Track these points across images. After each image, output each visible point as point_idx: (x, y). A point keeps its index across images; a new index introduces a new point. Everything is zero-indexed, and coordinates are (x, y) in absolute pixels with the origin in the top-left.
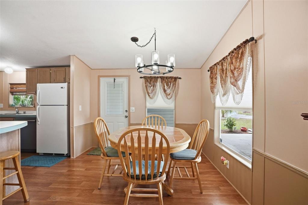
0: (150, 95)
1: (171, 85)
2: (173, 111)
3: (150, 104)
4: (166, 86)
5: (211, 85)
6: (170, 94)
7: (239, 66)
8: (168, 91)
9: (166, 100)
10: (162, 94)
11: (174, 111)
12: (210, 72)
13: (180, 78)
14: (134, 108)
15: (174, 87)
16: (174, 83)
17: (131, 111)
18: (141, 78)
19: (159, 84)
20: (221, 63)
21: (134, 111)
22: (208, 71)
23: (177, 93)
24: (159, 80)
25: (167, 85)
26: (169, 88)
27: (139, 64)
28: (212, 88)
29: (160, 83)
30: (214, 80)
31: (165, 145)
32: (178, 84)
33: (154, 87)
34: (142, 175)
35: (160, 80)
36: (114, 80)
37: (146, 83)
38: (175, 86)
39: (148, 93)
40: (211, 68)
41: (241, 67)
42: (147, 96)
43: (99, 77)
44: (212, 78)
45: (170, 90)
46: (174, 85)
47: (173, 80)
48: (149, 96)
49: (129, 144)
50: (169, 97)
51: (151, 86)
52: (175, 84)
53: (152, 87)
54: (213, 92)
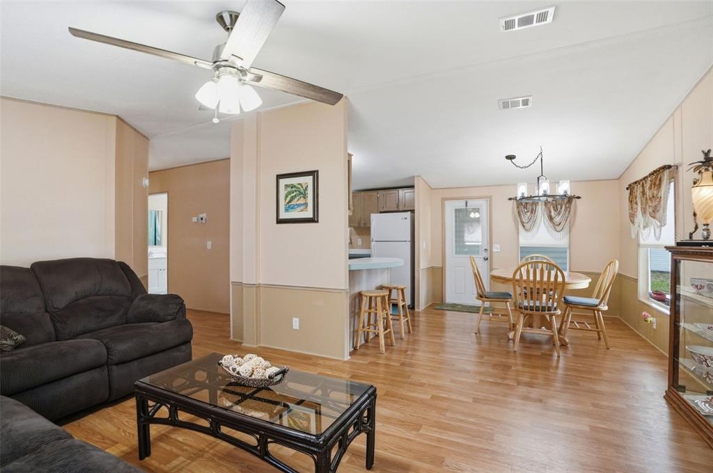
0: (525, 224)
1: (561, 208)
2: (566, 252)
3: (526, 239)
4: (552, 210)
5: (631, 211)
6: (560, 224)
7: (657, 195)
8: (557, 219)
9: (554, 232)
10: (547, 224)
11: (568, 251)
12: (629, 191)
13: (579, 198)
14: (498, 246)
15: (567, 212)
16: (567, 206)
17: (494, 250)
18: (510, 199)
19: (540, 208)
20: (641, 183)
21: (499, 250)
22: (627, 189)
23: (574, 222)
25: (555, 209)
26: (559, 214)
27: (523, 194)
28: (632, 217)
29: (543, 206)
30: (635, 206)
31: (560, 279)
32: (576, 207)
33: (532, 213)
34: (536, 307)
36: (466, 203)
37: (518, 208)
38: (569, 212)
39: (522, 223)
40: (630, 185)
41: (659, 195)
42: (520, 227)
43: (444, 200)
44: (631, 202)
45: (560, 216)
46: (568, 209)
47: (566, 200)
48: (524, 226)
49: (525, 278)
50: (558, 228)
51: (528, 212)
52: (570, 208)
53: (529, 214)
54: (633, 222)
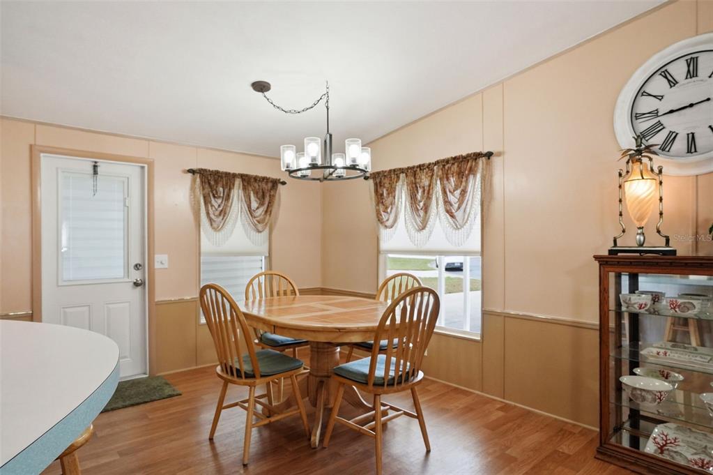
4: (253, 198)
6: (264, 219)
8: (258, 213)
10: (244, 219)
13: (284, 183)
17: (157, 266)
18: (190, 171)
19: (237, 192)
21: (167, 266)
22: (366, 179)
23: (277, 218)
24: (238, 182)
25: (257, 198)
26: (262, 204)
29: (241, 192)
32: (280, 197)
35: (239, 184)
36: (95, 166)
37: (204, 188)
38: (274, 202)
43: (36, 149)
45: (263, 209)
47: (270, 185)
48: (211, 222)
53: (219, 200)
